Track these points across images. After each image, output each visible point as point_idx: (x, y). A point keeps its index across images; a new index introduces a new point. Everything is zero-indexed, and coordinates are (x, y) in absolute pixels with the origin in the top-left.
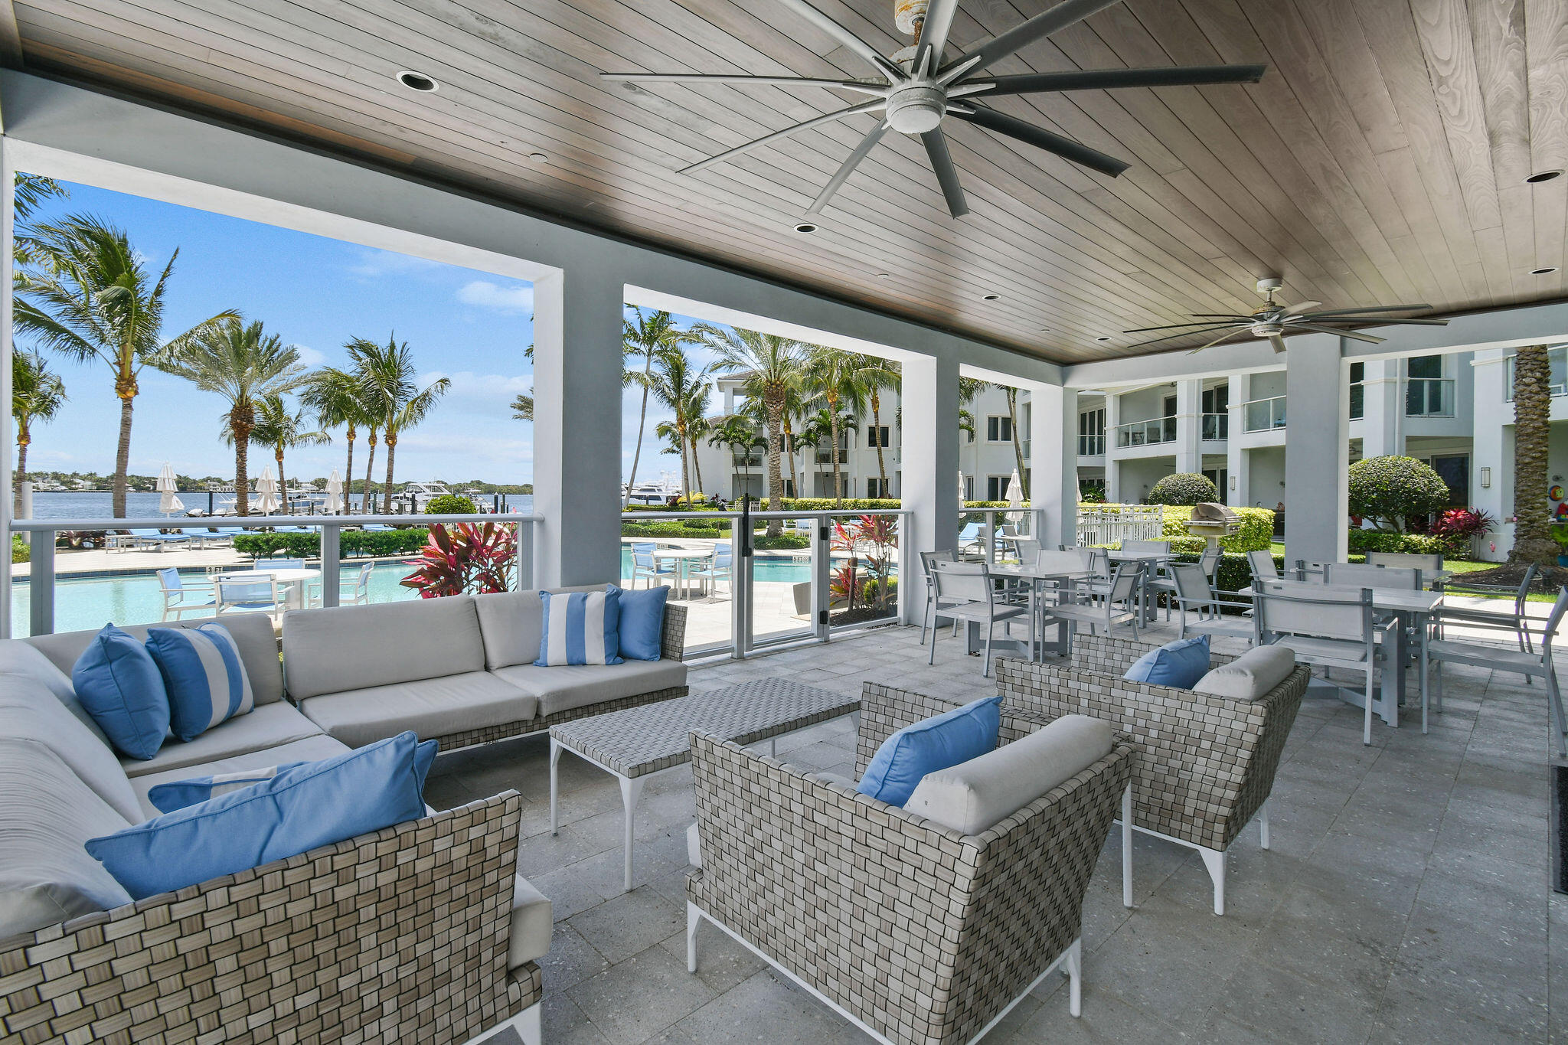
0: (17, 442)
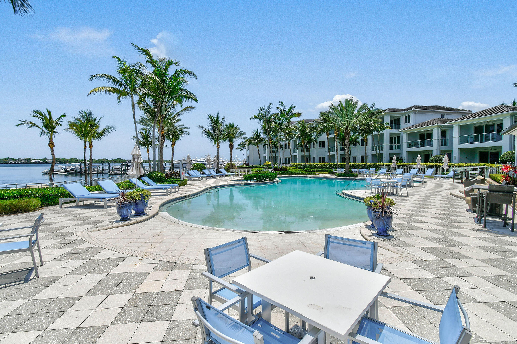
0: (89, 147)
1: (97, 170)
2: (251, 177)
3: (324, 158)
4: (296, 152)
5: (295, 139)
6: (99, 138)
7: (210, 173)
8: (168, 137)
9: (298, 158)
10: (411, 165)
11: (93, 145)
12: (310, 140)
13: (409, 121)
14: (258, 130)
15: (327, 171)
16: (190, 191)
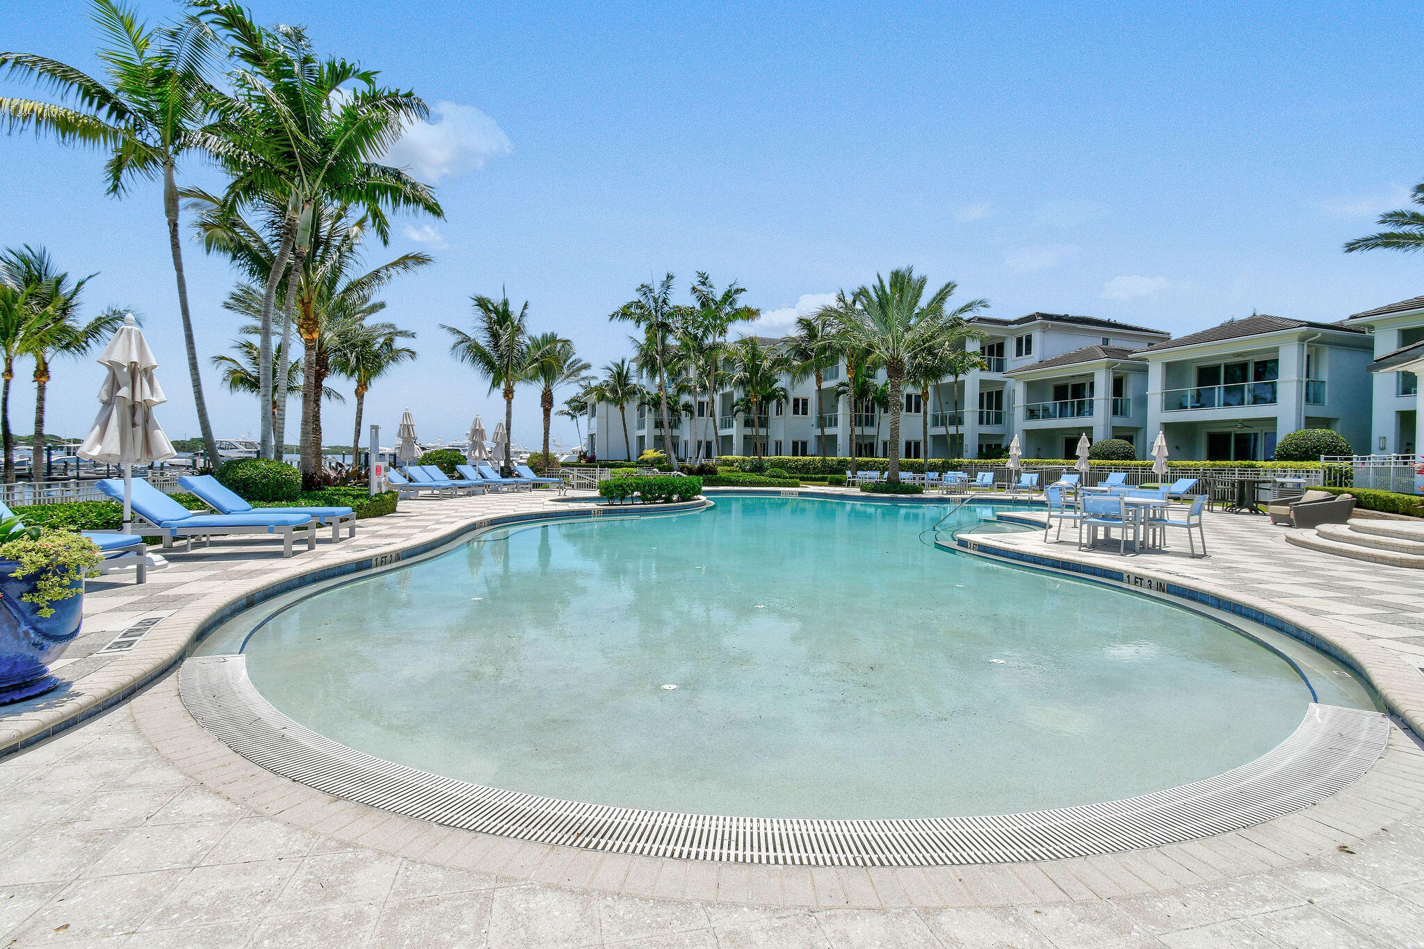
0: (28, 377)
1: (108, 470)
2: (623, 489)
3: (804, 444)
4: (731, 426)
5: (728, 389)
6: (78, 350)
7: (483, 477)
8: (343, 367)
9: (734, 442)
10: (1048, 463)
11: (51, 374)
12: (770, 394)
13: (1029, 351)
14: (623, 362)
15: (824, 479)
16: (401, 536)
